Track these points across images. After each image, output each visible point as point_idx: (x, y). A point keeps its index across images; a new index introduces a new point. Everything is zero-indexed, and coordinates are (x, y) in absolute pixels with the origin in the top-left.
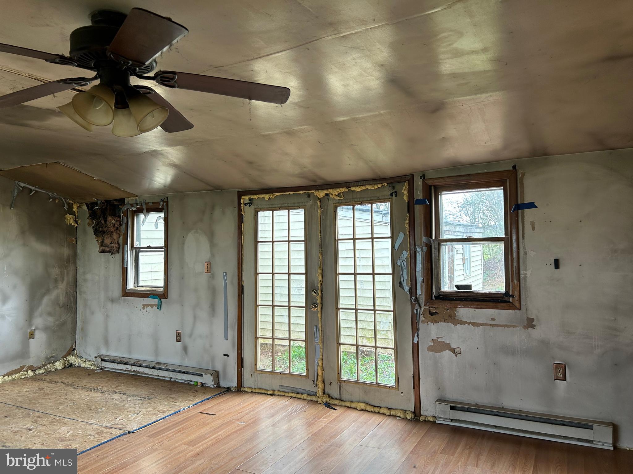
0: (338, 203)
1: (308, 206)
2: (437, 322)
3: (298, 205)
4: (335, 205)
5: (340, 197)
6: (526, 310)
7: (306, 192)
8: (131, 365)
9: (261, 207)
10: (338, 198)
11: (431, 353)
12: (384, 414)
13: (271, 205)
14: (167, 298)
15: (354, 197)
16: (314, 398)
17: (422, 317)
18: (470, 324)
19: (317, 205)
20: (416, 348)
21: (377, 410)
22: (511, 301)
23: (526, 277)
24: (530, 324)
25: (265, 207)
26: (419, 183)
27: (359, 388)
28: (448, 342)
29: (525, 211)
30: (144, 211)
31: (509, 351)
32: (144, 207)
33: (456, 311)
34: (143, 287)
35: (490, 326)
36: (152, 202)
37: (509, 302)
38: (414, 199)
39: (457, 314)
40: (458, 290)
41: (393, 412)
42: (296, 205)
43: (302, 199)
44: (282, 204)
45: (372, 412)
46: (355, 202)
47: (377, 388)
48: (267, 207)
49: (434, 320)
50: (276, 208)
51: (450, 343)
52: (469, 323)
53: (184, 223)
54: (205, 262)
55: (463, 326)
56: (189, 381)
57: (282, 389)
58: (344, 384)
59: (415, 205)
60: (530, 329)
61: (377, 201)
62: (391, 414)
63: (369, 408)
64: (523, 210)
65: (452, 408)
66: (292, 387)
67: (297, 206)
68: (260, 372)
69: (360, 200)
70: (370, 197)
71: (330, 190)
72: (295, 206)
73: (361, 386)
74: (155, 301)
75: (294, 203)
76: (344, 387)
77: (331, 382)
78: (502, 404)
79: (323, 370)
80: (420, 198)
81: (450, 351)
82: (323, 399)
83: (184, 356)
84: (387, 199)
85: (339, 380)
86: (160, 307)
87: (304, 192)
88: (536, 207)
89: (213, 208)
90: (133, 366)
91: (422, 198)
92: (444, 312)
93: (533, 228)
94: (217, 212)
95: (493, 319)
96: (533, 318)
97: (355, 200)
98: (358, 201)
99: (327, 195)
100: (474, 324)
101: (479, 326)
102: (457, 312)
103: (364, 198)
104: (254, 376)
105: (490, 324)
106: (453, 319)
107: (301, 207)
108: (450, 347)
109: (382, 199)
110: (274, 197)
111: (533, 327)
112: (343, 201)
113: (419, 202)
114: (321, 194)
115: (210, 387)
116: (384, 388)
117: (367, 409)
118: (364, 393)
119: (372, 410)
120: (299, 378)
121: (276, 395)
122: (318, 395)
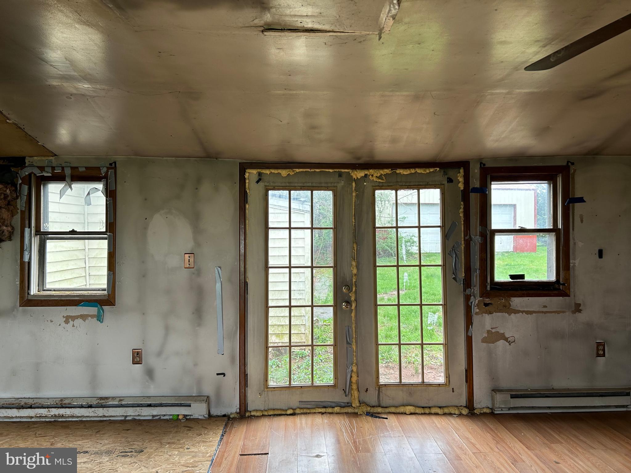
0: (378, 186)
1: (338, 187)
2: (492, 313)
3: (326, 185)
4: (374, 188)
5: (382, 180)
6: (574, 296)
7: (337, 170)
8: (48, 407)
9: (274, 185)
10: (380, 180)
11: (485, 344)
12: (436, 414)
13: (289, 183)
14: (115, 306)
15: (398, 181)
16: (350, 410)
17: (476, 309)
18: (524, 313)
19: (350, 187)
20: (469, 340)
21: (427, 411)
22: (561, 289)
23: (574, 266)
24: (578, 309)
25: (280, 185)
26: (475, 171)
27: (403, 390)
28: (502, 332)
29: (575, 205)
30: (68, 179)
31: (558, 335)
32: (68, 172)
33: (510, 300)
34: (54, 290)
35: (543, 313)
36: (86, 167)
37: (560, 289)
38: (469, 187)
39: (511, 304)
40: (512, 279)
41: (446, 410)
42: (323, 185)
43: (332, 179)
44: (304, 183)
45: (422, 414)
46: (399, 186)
47: (424, 388)
48: (283, 185)
49: (488, 311)
50: (297, 188)
51: (504, 333)
52: (522, 312)
53: (146, 199)
54: (185, 254)
55: (517, 315)
56: (159, 415)
57: (302, 406)
58: (384, 388)
59: (470, 193)
60: (578, 313)
61: (427, 186)
62: (444, 412)
63: (418, 411)
64: (573, 204)
65: (513, 397)
66: (316, 402)
67: (325, 187)
68: (273, 389)
69: (406, 185)
70: (418, 182)
71: (371, 171)
72: (322, 187)
73: (405, 388)
74: (93, 310)
75: (321, 183)
76: (383, 392)
77: (367, 388)
78: (552, 385)
79: (358, 377)
80: (476, 186)
81: (504, 341)
82: (363, 409)
83: (147, 383)
84: (439, 185)
85: (378, 385)
86: (100, 318)
87: (335, 170)
88: (585, 202)
89: (199, 181)
90: (50, 409)
91: (479, 187)
92: (499, 303)
93: (582, 221)
94: (206, 188)
95: (545, 307)
96: (579, 304)
97: (400, 184)
98: (404, 186)
99: (366, 175)
100: (528, 313)
101: (532, 314)
102: (512, 302)
103: (410, 182)
104: (263, 395)
105: (543, 312)
106: (508, 309)
107: (331, 188)
108: (504, 336)
109: (432, 185)
110: (293, 174)
111: (580, 311)
112: (384, 184)
113: (475, 190)
114: (359, 174)
115: (198, 418)
116: (434, 386)
117: (416, 412)
118: (409, 395)
119: (423, 412)
120: (326, 389)
121: (298, 414)
122: (353, 405)
